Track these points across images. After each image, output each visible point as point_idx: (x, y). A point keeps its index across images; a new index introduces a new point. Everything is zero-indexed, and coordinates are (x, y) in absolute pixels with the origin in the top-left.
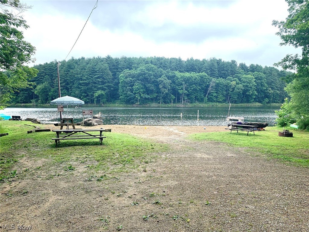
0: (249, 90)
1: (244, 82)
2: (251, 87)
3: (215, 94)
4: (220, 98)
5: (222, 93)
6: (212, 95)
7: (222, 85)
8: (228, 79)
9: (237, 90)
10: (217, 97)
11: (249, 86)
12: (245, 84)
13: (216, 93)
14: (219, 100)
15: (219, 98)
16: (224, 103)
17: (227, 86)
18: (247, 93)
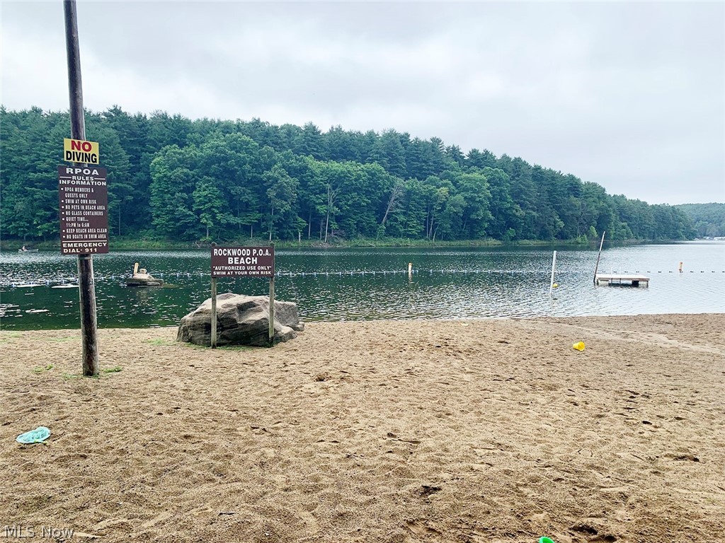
0: (478, 209)
1: (466, 190)
2: (481, 202)
3: (402, 218)
4: (414, 227)
5: (418, 214)
6: (396, 220)
7: (417, 194)
8: (431, 181)
9: (452, 207)
10: (405, 225)
11: (478, 199)
12: (468, 195)
13: (404, 214)
14: (410, 231)
15: (411, 227)
16: (423, 240)
17: (427, 198)
18: (473, 216)
